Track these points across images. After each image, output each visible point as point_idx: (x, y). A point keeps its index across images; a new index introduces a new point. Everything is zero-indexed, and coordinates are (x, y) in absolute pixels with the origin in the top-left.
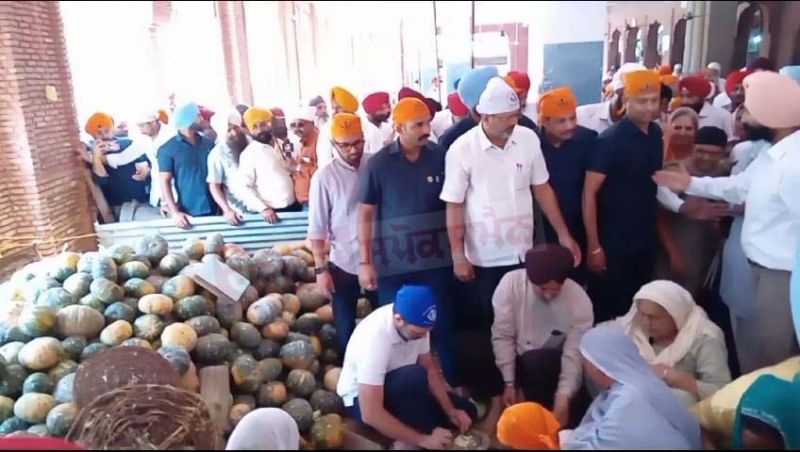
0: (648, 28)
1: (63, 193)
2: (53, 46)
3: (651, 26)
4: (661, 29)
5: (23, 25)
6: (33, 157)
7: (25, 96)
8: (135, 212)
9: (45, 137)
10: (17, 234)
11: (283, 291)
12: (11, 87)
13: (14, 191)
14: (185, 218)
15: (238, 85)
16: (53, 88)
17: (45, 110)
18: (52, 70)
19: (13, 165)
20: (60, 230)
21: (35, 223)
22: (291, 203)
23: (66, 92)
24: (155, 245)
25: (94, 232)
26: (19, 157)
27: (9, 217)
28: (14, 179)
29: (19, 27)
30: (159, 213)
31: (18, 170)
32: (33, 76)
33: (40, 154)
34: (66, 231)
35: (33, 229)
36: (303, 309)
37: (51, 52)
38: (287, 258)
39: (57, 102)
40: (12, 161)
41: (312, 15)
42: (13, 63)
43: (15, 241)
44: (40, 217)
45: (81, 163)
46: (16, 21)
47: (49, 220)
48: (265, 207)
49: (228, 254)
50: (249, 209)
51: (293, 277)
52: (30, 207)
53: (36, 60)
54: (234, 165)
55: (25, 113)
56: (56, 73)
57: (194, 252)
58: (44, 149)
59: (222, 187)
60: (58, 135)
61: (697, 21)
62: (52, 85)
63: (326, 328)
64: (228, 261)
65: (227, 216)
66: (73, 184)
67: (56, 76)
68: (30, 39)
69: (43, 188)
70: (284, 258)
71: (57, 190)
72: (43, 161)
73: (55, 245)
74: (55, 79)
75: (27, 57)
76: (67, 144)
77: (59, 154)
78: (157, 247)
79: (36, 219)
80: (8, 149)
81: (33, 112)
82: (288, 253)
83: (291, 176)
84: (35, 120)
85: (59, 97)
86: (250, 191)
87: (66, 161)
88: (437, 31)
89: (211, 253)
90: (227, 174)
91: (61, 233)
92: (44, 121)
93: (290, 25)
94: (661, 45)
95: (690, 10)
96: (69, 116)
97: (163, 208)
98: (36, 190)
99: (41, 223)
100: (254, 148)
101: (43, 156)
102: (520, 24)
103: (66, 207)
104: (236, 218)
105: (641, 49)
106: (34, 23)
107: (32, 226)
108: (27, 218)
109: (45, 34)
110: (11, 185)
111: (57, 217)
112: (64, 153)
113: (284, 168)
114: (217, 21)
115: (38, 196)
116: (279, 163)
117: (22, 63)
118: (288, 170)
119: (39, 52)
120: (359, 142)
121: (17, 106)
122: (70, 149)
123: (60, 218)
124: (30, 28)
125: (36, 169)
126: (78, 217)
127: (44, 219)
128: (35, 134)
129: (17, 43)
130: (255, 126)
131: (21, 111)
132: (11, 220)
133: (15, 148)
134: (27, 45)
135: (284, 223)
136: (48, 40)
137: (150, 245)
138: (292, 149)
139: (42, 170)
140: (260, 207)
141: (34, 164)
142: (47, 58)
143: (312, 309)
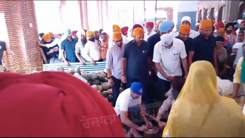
0: (211, 9)
1: (34, 54)
2: (31, 11)
3: (212, 9)
4: (215, 10)
5: (23, 5)
6: (25, 44)
7: (24, 26)
8: (54, 61)
9: (29, 38)
10: (20, 66)
11: (97, 84)
12: (20, 23)
13: (20, 53)
14: (68, 63)
15: (84, 25)
16: (31, 24)
17: (29, 30)
18: (31, 18)
19: (19, 46)
20: (32, 65)
21: (25, 63)
22: (100, 59)
23: (35, 25)
24: (61, 69)
25: (42, 66)
26: (21, 43)
27: (18, 61)
28: (20, 50)
29: (22, 5)
30: (61, 61)
31: (21, 47)
32: (26, 20)
33: (27, 43)
34: (34, 65)
35: (25, 65)
36: (103, 90)
37: (31, 13)
38: (99, 75)
39: (32, 28)
40: (19, 45)
41: (107, 4)
42: (20, 16)
43: (19, 68)
44: (27, 61)
45: (39, 46)
46: (21, 3)
47: (29, 62)
48: (92, 60)
49: (81, 73)
50: (87, 61)
51: (100, 80)
52: (24, 58)
53: (27, 15)
54: (83, 48)
55: (23, 30)
56: (32, 19)
57: (71, 72)
58: (28, 41)
59: (79, 54)
60: (32, 37)
61: (226, 7)
62: (31, 23)
63: (110, 95)
64: (81, 75)
65: (81, 63)
66: (36, 52)
67: (32, 20)
68: (25, 9)
69: (28, 53)
70: (98, 75)
71: (32, 53)
72: (28, 45)
73: (31, 70)
74: (32, 21)
75: (25, 14)
76: (35, 40)
77: (33, 43)
78: (61, 70)
79: (26, 62)
80: (18, 41)
81: (25, 30)
82: (99, 73)
83: (100, 51)
84: (26, 33)
85: (33, 26)
86: (88, 56)
87: (34, 45)
88: (145, 10)
89: (77, 72)
90: (81, 50)
91: (33, 66)
92: (29, 33)
93: (100, 7)
94: (215, 15)
95: (224, 3)
96: (36, 32)
97: (62, 60)
98: (26, 53)
99: (28, 63)
100: (89, 43)
101: (28, 43)
102: (170, 8)
103: (34, 59)
104: (84, 63)
105: (208, 16)
106: (27, 4)
107: (24, 64)
108: (23, 61)
109: (30, 8)
110: (19, 52)
111: (32, 61)
112: (34, 43)
113: (98, 49)
114: (79, 5)
115: (26, 55)
116: (97, 47)
117: (23, 16)
118: (99, 49)
119: (28, 13)
120: (121, 40)
121: (21, 28)
122: (36, 42)
123: (33, 62)
124: (25, 6)
125: (26, 47)
126: (38, 62)
127: (28, 62)
128: (26, 37)
129: (22, 10)
130: (89, 36)
131: (22, 30)
132: (19, 62)
133: (20, 41)
134: (24, 11)
135: (98, 65)
136: (30, 9)
137: (59, 69)
138: (101, 43)
139: (28, 47)
140: (91, 60)
141: (26, 46)
142: (30, 15)
143: (106, 90)
